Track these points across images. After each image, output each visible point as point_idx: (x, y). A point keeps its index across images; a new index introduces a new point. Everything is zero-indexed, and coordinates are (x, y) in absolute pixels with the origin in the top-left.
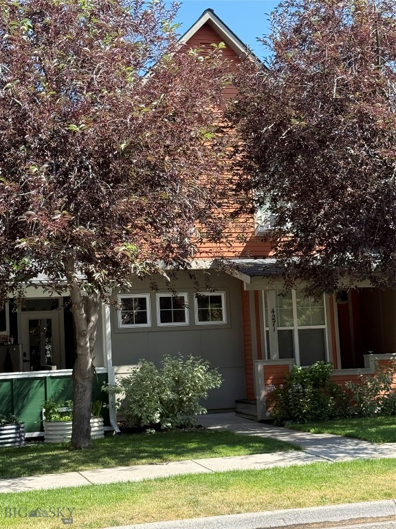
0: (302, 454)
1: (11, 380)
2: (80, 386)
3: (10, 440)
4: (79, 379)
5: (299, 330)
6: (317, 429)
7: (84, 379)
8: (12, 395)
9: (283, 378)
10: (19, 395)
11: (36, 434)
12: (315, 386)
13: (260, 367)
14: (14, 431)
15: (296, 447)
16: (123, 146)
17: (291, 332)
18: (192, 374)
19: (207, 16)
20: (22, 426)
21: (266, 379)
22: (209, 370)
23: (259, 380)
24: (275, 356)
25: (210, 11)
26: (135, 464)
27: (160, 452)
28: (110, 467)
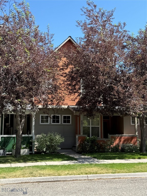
0: (76, 161)
1: (5, 137)
2: (18, 139)
3: (1, 154)
4: (18, 137)
5: (92, 127)
6: (88, 155)
7: (19, 138)
8: (4, 141)
9: (83, 140)
10: (7, 141)
11: (10, 153)
12: (91, 143)
13: (77, 137)
14: (3, 152)
15: (76, 159)
16: (21, 72)
17: (89, 127)
18: (55, 138)
19: (69, 38)
20: (5, 150)
21: (79, 140)
22: (61, 137)
23: (77, 140)
24: (82, 134)
25: (70, 37)
26: (28, 162)
27: (37, 159)
28: (20, 163)
